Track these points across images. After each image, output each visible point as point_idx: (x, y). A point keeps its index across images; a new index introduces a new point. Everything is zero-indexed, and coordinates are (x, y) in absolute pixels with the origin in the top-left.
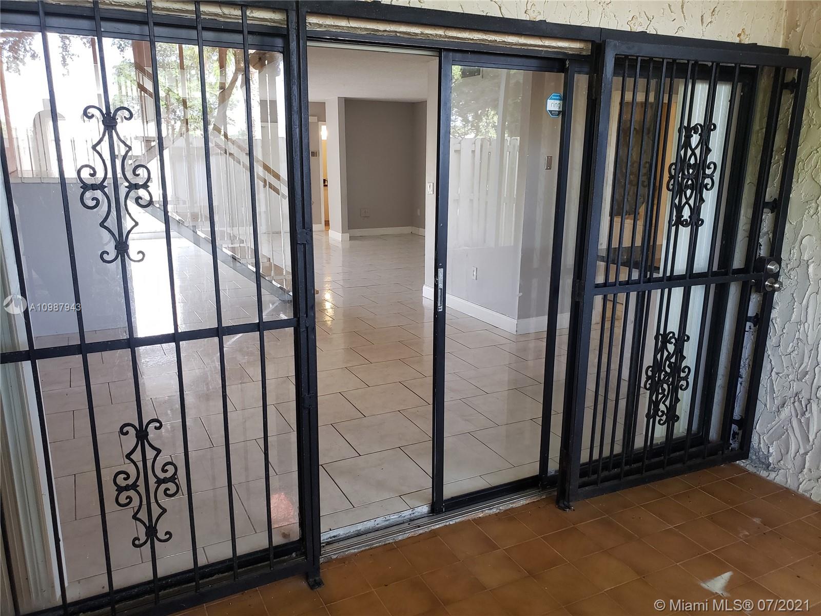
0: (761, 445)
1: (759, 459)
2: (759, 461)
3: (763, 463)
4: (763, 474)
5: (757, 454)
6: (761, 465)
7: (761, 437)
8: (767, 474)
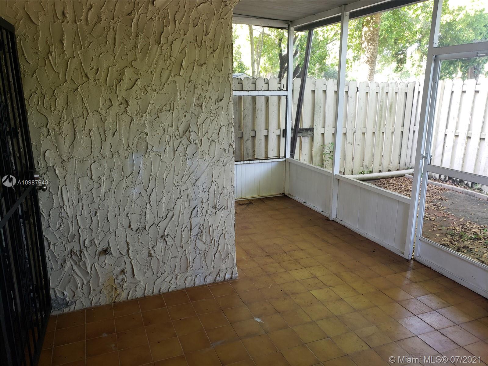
0: (58, 294)
1: (58, 303)
2: (59, 304)
3: (62, 304)
4: (66, 310)
5: (56, 302)
6: (62, 306)
7: (56, 289)
8: (69, 309)
